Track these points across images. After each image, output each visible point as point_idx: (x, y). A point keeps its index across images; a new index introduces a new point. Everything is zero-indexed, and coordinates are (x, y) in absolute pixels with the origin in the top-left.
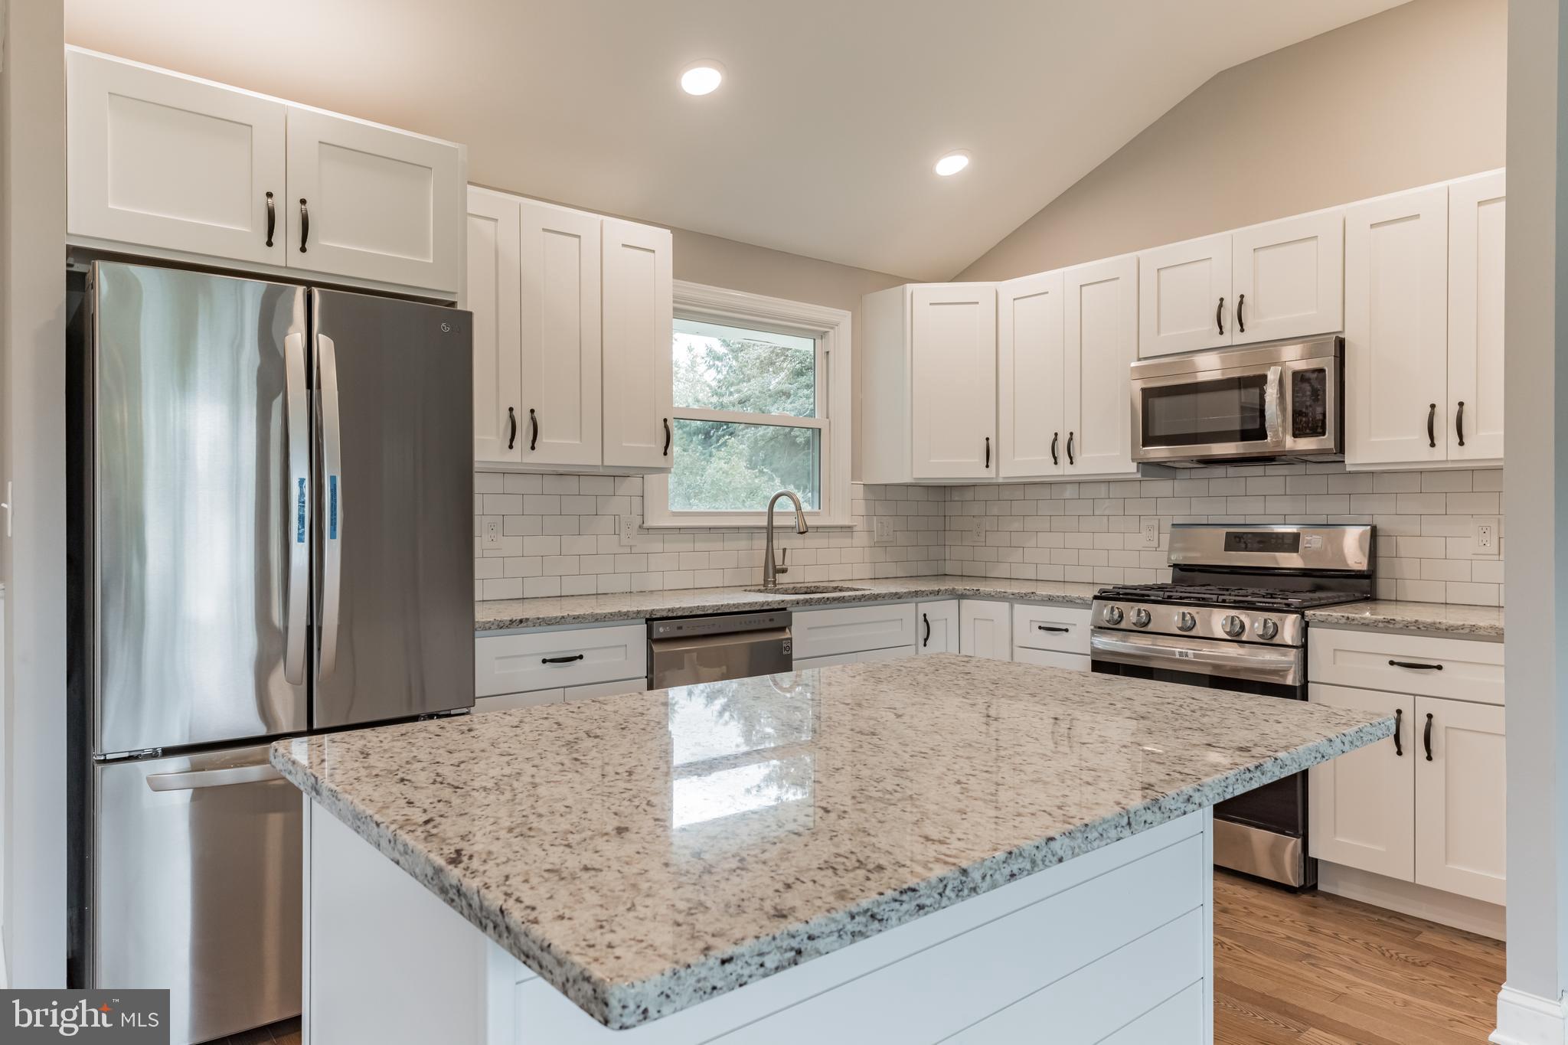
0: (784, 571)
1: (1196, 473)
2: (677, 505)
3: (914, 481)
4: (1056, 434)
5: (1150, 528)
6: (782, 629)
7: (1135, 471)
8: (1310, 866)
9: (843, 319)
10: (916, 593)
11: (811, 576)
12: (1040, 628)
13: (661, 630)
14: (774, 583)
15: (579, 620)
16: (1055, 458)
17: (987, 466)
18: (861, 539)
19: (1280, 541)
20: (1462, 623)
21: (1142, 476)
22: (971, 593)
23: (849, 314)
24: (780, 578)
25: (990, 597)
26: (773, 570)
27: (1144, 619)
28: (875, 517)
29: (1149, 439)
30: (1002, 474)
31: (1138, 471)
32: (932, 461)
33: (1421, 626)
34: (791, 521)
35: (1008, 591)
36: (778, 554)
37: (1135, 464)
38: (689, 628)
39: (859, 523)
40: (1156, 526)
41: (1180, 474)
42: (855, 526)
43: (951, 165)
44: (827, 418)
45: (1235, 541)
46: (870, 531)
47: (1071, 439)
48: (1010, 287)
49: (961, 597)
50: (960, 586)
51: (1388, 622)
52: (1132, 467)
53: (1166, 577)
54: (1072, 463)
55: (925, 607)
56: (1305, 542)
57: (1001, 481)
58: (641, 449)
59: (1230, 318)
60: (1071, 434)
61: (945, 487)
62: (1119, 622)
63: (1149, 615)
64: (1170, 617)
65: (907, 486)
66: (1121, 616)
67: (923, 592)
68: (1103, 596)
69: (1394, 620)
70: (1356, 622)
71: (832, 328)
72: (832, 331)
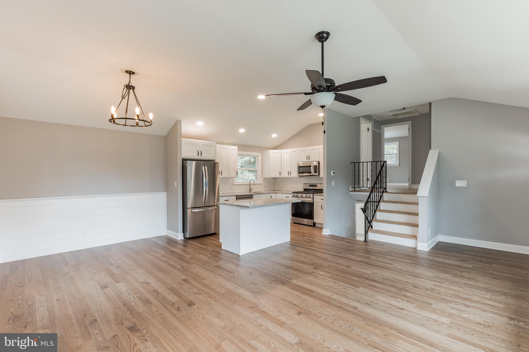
0: (252, 190)
1: (305, 177)
2: (238, 181)
4: (289, 171)
5: (300, 184)
6: (252, 197)
8: (314, 223)
9: (260, 154)
10: (270, 193)
11: (256, 191)
13: (238, 197)
14: (251, 192)
15: (228, 196)
17: (280, 175)
18: (263, 185)
22: (278, 193)
23: (261, 154)
24: (251, 191)
25: (280, 193)
26: (250, 190)
28: (265, 182)
29: (299, 173)
32: (272, 174)
34: (253, 183)
35: (282, 192)
36: (251, 188)
38: (241, 197)
39: (262, 183)
40: (302, 184)
43: (274, 136)
44: (258, 168)
45: (310, 186)
48: (283, 151)
49: (276, 193)
50: (276, 192)
52: (298, 176)
53: (303, 190)
55: (271, 195)
57: (282, 177)
58: (233, 174)
59: (308, 158)
61: (275, 178)
63: (302, 195)
64: (304, 195)
65: (269, 178)
66: (297, 195)
68: (293, 193)
70: (318, 195)
71: (258, 156)
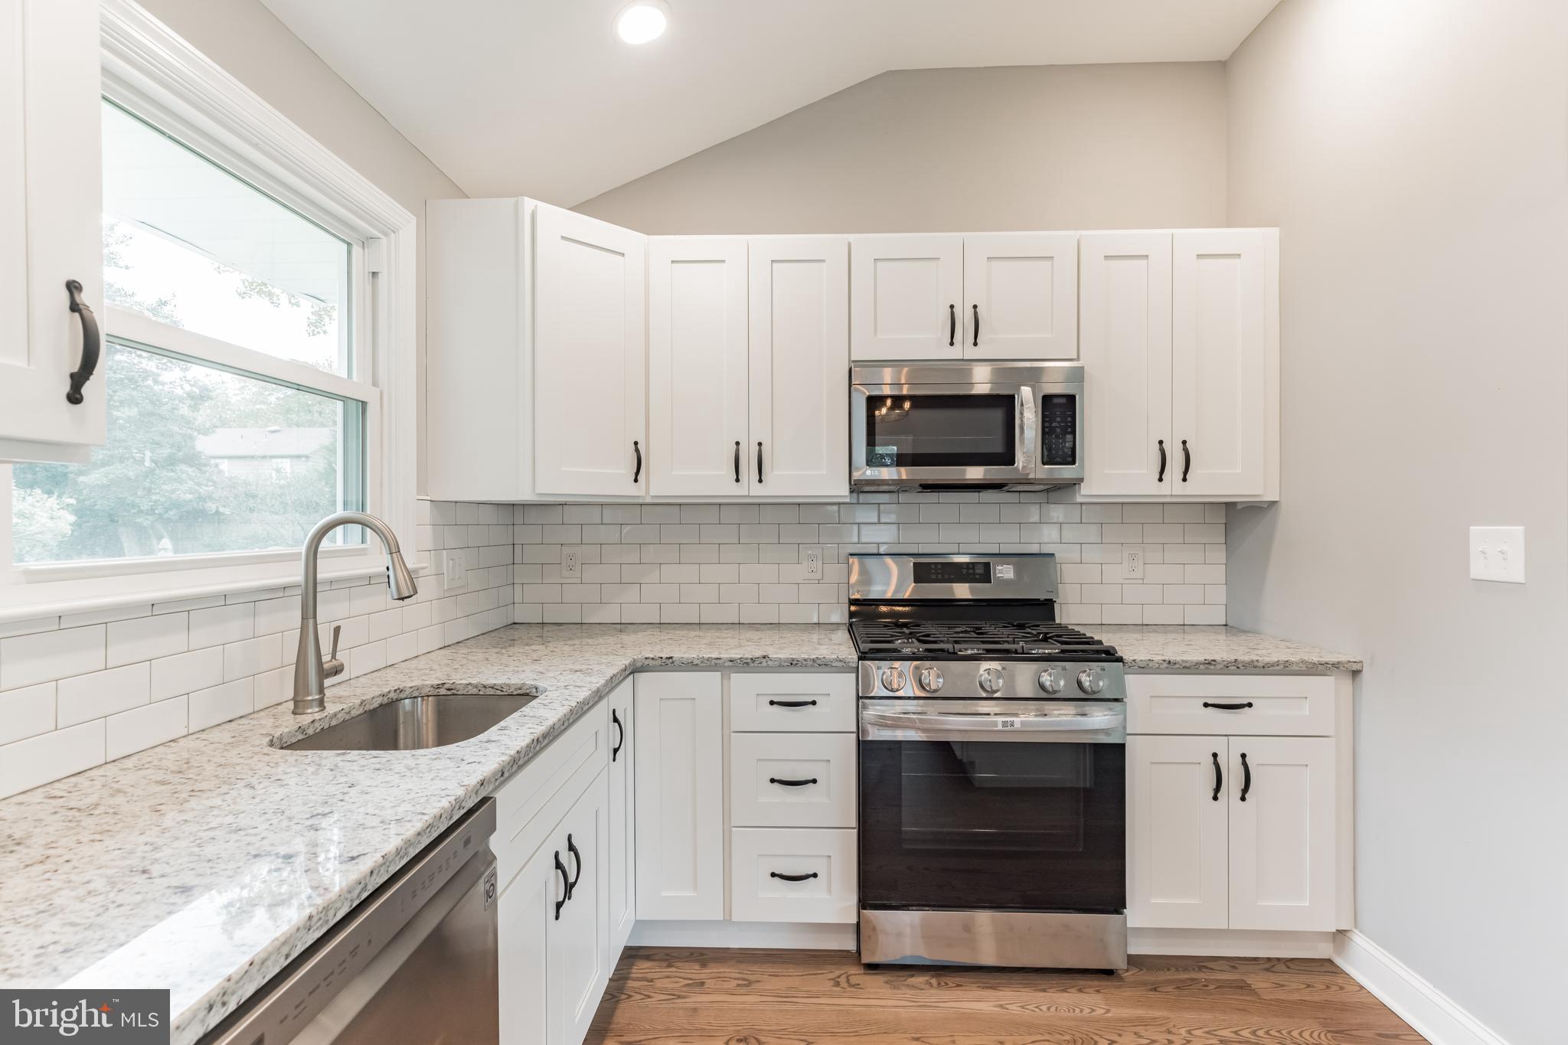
3: (536, 499)
7: (845, 493)
9: (401, 224)
12: (772, 703)
16: (739, 474)
19: (971, 571)
20: (1276, 660)
21: (852, 498)
22: (659, 662)
23: (411, 220)
25: (691, 666)
26: (315, 673)
28: (445, 552)
31: (848, 493)
33: (1240, 666)
35: (722, 656)
37: (847, 485)
40: (820, 556)
44: (376, 384)
45: (924, 572)
46: (440, 577)
47: (761, 451)
51: (1209, 663)
52: (842, 489)
54: (761, 481)
56: (997, 571)
59: (962, 330)
60: (761, 444)
61: (513, 505)
69: (1214, 661)
70: (1177, 666)
71: (385, 234)
72: (384, 240)
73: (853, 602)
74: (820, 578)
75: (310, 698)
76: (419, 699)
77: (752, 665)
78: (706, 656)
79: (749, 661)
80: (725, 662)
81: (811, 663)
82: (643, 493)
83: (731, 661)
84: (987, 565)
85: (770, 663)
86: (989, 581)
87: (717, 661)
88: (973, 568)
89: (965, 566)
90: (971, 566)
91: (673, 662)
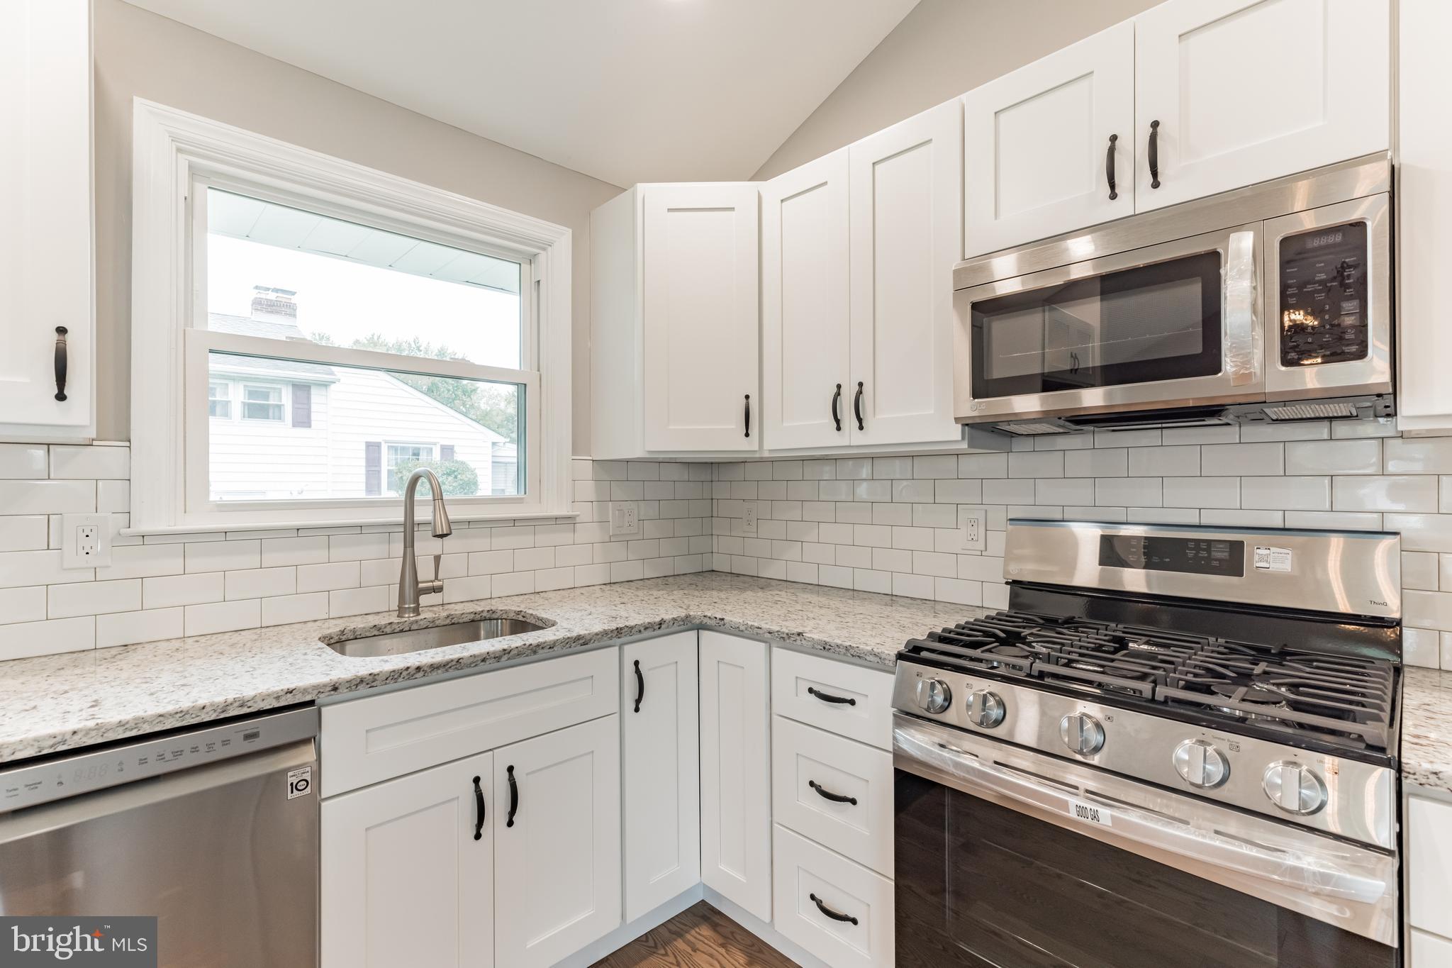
1: (1062, 442)
3: (648, 456)
4: (839, 386)
5: (973, 523)
7: (959, 438)
9: (559, 236)
10: (619, 632)
12: (811, 690)
14: (415, 610)
16: (838, 421)
17: (747, 435)
18: (589, 532)
19: (1204, 554)
21: (970, 446)
22: (713, 623)
23: (568, 230)
25: (737, 631)
26: (416, 589)
27: (996, 713)
28: (611, 503)
29: (982, 386)
30: (768, 445)
31: (963, 438)
32: (671, 427)
35: (764, 626)
36: (425, 566)
37: (959, 426)
39: (585, 512)
40: (982, 521)
41: (1018, 444)
42: (578, 516)
44: (539, 370)
46: (603, 522)
47: (860, 392)
48: (778, 186)
49: (704, 628)
52: (955, 432)
53: (999, 601)
54: (861, 428)
55: (633, 651)
57: (766, 455)
59: (1132, 164)
60: (861, 384)
61: (712, 463)
62: (944, 709)
66: (948, 698)
67: (632, 628)
71: (544, 249)
72: (543, 253)
73: (1014, 583)
74: (983, 549)
75: (407, 606)
76: (500, 621)
77: (788, 641)
78: (750, 623)
79: (785, 636)
80: (764, 633)
81: (844, 651)
82: (756, 448)
83: (770, 633)
84: (1237, 547)
85: (804, 642)
86: (1239, 573)
87: (759, 631)
88: (1208, 550)
89: (1191, 545)
90: (1203, 546)
91: (724, 625)
